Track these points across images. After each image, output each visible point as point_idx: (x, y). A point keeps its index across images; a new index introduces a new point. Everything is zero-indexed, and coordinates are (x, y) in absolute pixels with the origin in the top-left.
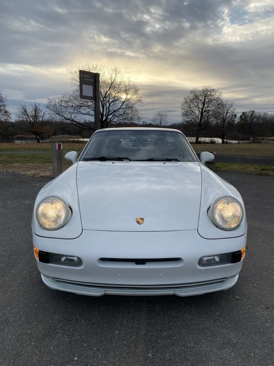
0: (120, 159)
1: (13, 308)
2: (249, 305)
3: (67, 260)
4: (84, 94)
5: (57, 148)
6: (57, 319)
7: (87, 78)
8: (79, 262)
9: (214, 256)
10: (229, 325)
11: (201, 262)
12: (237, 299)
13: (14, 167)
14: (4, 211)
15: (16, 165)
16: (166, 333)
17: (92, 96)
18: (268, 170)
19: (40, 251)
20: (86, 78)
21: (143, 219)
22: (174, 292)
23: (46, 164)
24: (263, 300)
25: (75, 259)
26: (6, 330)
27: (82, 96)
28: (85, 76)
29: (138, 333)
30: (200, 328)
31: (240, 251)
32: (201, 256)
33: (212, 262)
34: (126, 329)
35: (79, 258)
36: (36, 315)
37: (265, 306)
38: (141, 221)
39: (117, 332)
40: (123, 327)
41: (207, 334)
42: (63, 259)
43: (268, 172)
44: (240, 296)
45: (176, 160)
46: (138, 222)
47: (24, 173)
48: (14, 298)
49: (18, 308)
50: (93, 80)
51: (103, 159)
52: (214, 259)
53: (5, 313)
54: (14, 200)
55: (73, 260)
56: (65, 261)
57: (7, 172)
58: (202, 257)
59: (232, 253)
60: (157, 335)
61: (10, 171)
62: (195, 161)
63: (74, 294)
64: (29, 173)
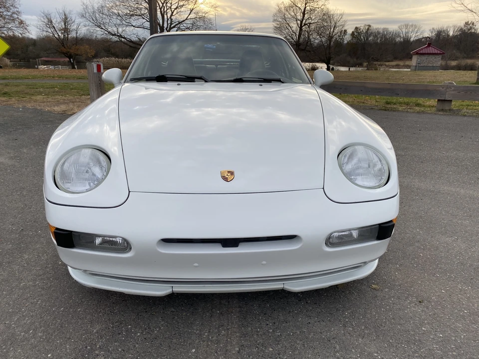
0: (190, 79)
1: (23, 316)
2: (393, 297)
3: (104, 242)
5: (95, 71)
6: (97, 332)
8: (125, 246)
9: (350, 230)
10: (366, 332)
11: (330, 241)
12: (375, 289)
13: (36, 101)
14: (17, 164)
15: (39, 97)
16: (271, 349)
18: (395, 104)
19: (57, 229)
21: (232, 173)
22: (282, 286)
23: (83, 96)
24: (412, 289)
25: (119, 240)
26: (11, 354)
29: (227, 351)
30: (324, 339)
31: (391, 221)
32: (329, 232)
33: (346, 239)
34: (208, 345)
35: (124, 240)
36: (62, 327)
37: (417, 299)
38: (230, 177)
39: (194, 350)
40: (204, 341)
41: (335, 348)
42: (98, 241)
43: (395, 106)
44: (377, 284)
45: (279, 81)
46: (225, 179)
47: (49, 109)
48: (26, 299)
49: (32, 316)
51: (161, 79)
52: (351, 235)
53: (11, 325)
54: (32, 146)
55: (115, 243)
56: (100, 244)
57: (24, 107)
58: (331, 234)
59: (380, 224)
60: (258, 352)
61: (29, 106)
62: (308, 83)
64: (56, 108)
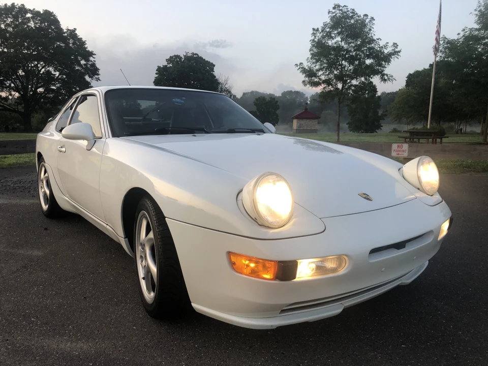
19: (280, 262)
22: (401, 282)
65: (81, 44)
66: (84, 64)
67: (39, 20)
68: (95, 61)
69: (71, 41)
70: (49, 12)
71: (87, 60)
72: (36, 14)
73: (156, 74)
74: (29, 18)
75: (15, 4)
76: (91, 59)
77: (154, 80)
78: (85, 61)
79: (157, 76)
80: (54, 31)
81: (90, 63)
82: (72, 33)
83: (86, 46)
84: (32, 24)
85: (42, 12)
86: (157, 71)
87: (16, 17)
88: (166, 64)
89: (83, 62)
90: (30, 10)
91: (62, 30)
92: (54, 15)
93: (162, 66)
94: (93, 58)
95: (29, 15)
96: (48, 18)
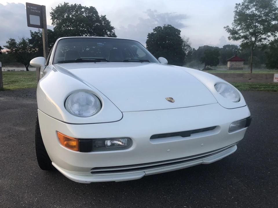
4: (31, 23)
7: (34, 9)
17: (40, 25)
20: (32, 9)
22: (202, 161)
27: (29, 25)
28: (31, 7)
46: (171, 101)
50: (39, 12)
59: (247, 118)
63: (113, 182)
65: (108, 23)
66: (109, 34)
67: (88, 12)
68: (114, 32)
69: (103, 22)
70: (93, 7)
71: (111, 32)
72: (86, 9)
73: (148, 38)
74: (83, 11)
75: (77, 4)
76: (113, 31)
77: (146, 41)
78: (110, 32)
79: (148, 39)
80: (95, 18)
81: (112, 33)
82: (104, 18)
83: (110, 24)
84: (84, 15)
85: (89, 8)
86: (148, 36)
87: (77, 12)
88: (153, 32)
89: (109, 33)
90: (83, 7)
91: (99, 16)
92: (95, 9)
93: (151, 33)
94: (114, 30)
95: (83, 10)
96: (92, 10)
